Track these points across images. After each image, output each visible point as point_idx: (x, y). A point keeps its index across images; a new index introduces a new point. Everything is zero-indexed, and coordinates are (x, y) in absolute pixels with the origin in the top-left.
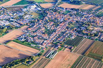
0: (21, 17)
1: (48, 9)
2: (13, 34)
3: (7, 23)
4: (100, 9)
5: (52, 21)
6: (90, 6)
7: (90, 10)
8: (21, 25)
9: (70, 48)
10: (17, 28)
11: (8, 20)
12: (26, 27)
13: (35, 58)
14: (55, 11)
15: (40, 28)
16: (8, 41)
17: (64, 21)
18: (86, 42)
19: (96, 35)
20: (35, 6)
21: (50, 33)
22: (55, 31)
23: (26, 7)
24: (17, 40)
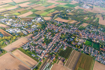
0: (30, 27)
1: (48, 21)
3: (19, 31)
4: (81, 24)
5: (50, 31)
8: (28, 33)
9: (63, 61)
10: (24, 35)
11: (20, 28)
12: (31, 35)
14: (53, 23)
15: (41, 37)
16: (14, 49)
17: (58, 32)
20: (40, 18)
22: (51, 40)
23: (34, 19)
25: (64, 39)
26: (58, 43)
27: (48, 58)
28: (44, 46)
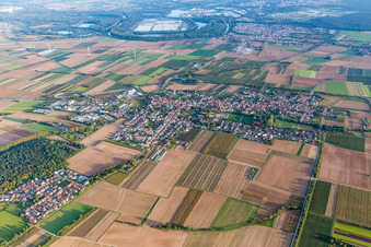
0: (115, 108)
1: (151, 93)
2: (104, 132)
3: (96, 117)
4: (223, 88)
5: (158, 109)
6: (209, 86)
7: (210, 90)
8: (115, 118)
9: (184, 145)
10: (109, 122)
11: (97, 112)
12: (122, 120)
13: (135, 162)
14: (163, 95)
15: (141, 120)
16: (98, 142)
17: (175, 108)
18: (204, 134)
19: (218, 124)
20: (134, 91)
21: (154, 126)
22: (162, 123)
23: (121, 93)
24: (110, 139)
25: (186, 117)
26: (174, 125)
27: (158, 144)
28: (151, 131)
